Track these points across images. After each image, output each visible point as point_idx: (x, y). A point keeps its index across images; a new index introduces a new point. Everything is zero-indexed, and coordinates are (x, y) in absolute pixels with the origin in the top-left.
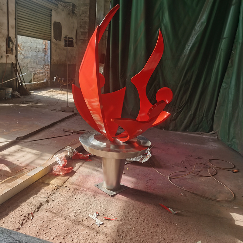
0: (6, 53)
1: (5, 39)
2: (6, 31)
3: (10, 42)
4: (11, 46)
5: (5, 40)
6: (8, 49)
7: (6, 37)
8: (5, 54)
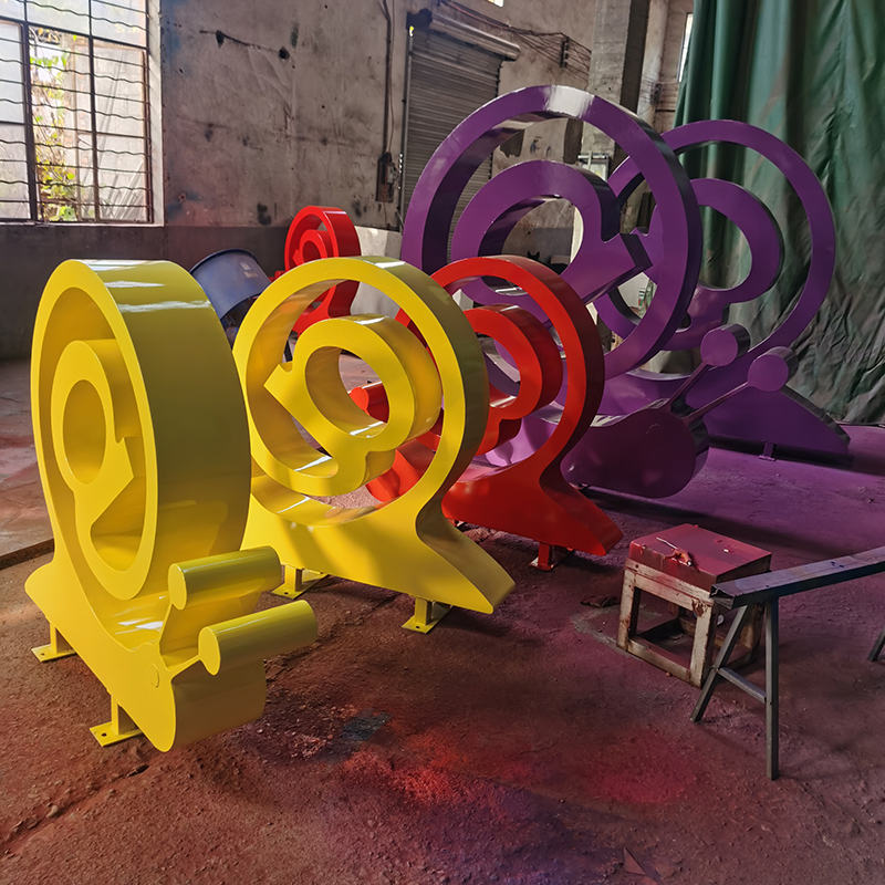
0: (377, 200)
1: (377, 159)
2: (380, 137)
3: (389, 168)
4: (390, 177)
5: (375, 161)
6: (381, 186)
7: (380, 152)
8: (372, 200)
